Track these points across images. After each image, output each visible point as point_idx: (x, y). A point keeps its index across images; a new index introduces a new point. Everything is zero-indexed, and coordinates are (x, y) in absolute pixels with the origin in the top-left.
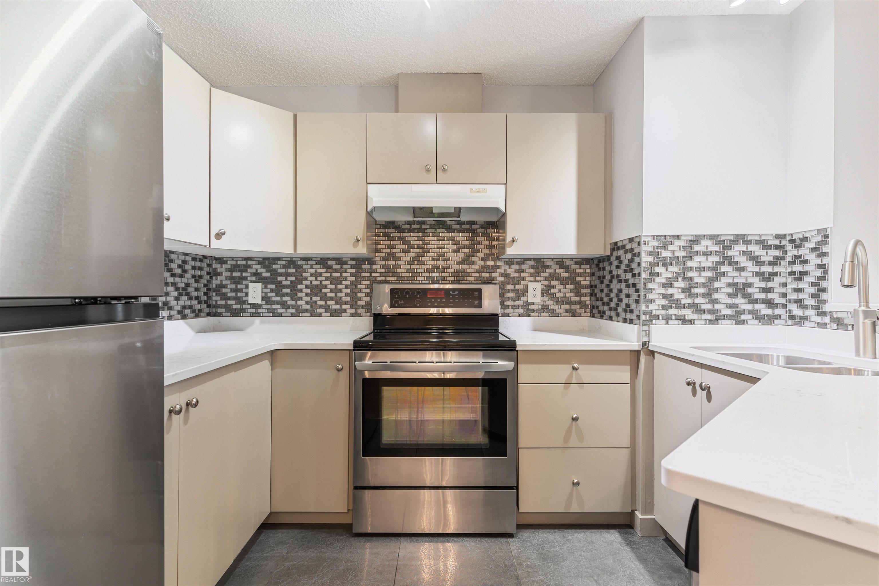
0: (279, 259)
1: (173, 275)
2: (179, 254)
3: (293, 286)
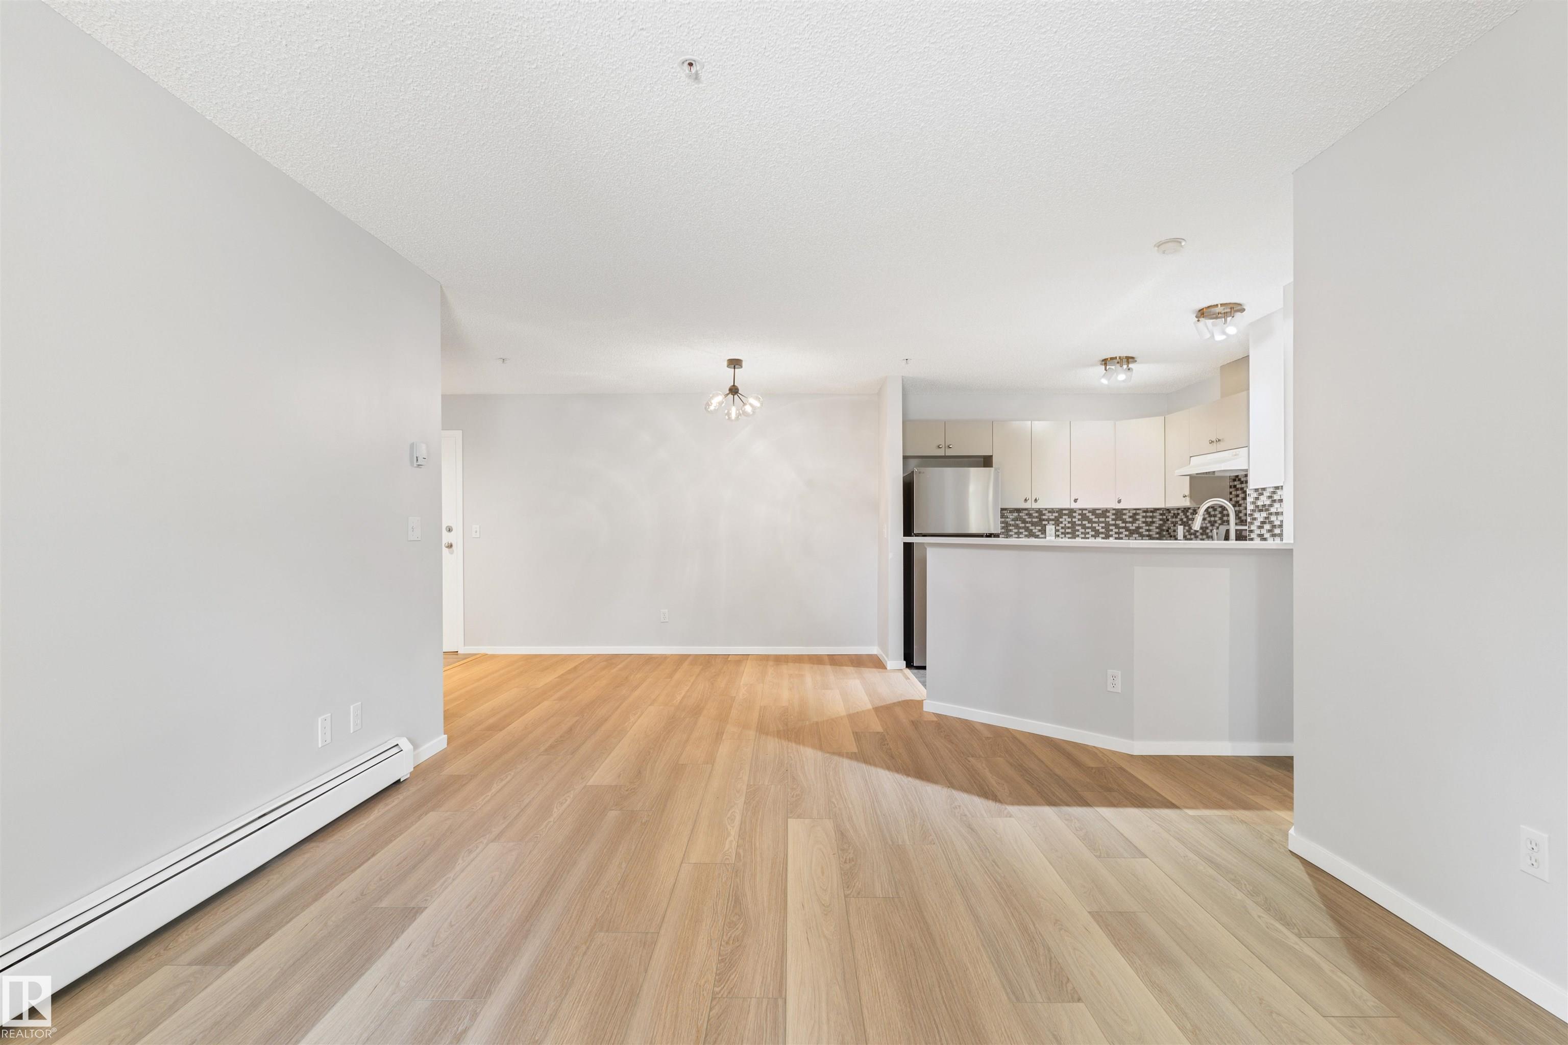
1: (1126, 522)
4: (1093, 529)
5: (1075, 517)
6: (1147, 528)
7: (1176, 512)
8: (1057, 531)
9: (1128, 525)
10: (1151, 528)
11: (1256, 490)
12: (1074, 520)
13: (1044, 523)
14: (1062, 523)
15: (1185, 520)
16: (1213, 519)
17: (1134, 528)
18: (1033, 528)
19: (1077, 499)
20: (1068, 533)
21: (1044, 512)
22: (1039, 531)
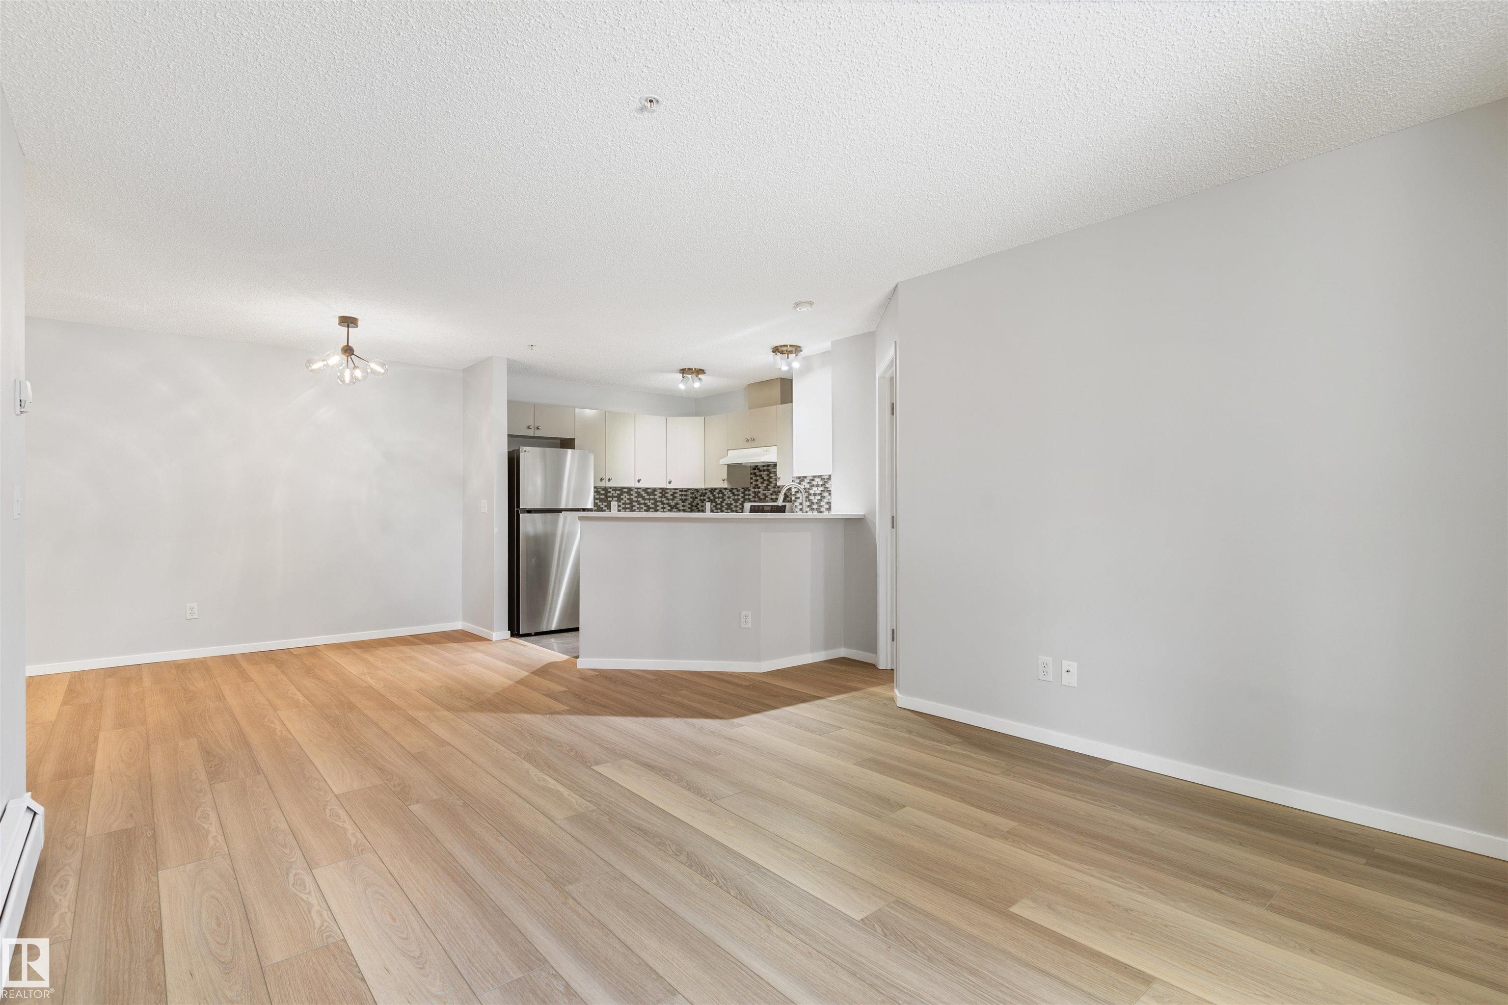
0: (716, 489)
1: (668, 499)
2: (671, 489)
3: (720, 504)
4: (645, 504)
5: (632, 495)
6: (683, 504)
7: (704, 491)
8: (619, 506)
9: (670, 501)
10: (685, 504)
11: (799, 478)
12: (632, 497)
13: (610, 499)
14: (622, 499)
15: (712, 498)
16: (736, 497)
17: (674, 504)
18: (601, 504)
19: (640, 480)
20: (627, 508)
21: (609, 490)
22: (606, 506)
